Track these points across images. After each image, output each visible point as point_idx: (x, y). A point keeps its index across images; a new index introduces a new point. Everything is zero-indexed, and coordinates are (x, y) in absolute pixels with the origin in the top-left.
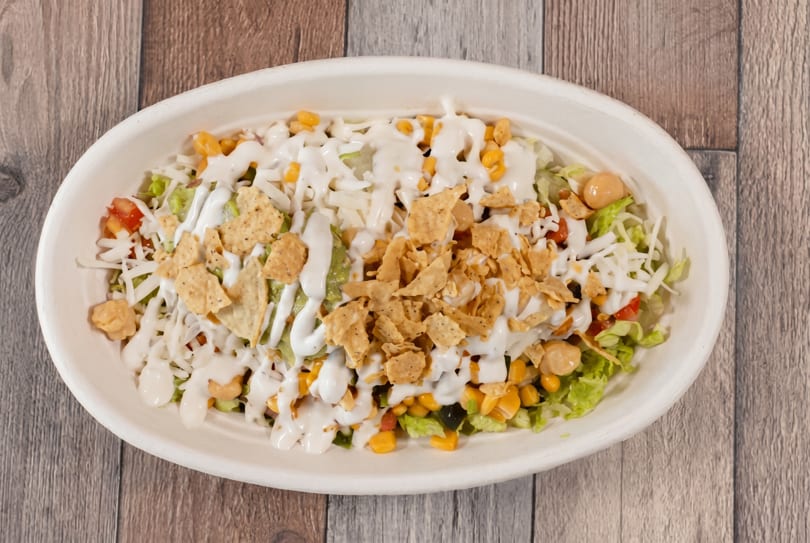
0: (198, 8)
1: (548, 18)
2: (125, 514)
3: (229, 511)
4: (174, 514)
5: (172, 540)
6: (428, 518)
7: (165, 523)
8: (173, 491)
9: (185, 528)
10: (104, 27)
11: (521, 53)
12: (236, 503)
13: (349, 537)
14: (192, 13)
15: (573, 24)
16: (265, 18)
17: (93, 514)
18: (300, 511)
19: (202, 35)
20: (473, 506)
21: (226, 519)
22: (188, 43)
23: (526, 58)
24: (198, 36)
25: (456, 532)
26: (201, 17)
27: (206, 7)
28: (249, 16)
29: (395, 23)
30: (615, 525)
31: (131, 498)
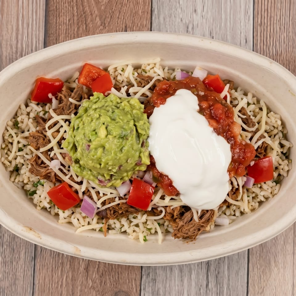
0: (74, 16)
1: (256, 19)
2: (36, 282)
3: (90, 281)
4: (62, 282)
5: (61, 294)
6: (193, 284)
7: (57, 287)
8: (62, 270)
9: (68, 291)
10: (25, 25)
11: (242, 39)
12: (94, 276)
13: (153, 293)
14: (71, 18)
15: (269, 24)
16: (109, 20)
17: (20, 283)
18: (128, 281)
19: (76, 29)
20: (217, 277)
21: (89, 285)
22: (69, 34)
23: (245, 41)
24: (74, 30)
25: (208, 291)
26: (75, 21)
27: (78, 15)
28: (100, 19)
29: (176, 23)
30: (290, 288)
31: (40, 274)
